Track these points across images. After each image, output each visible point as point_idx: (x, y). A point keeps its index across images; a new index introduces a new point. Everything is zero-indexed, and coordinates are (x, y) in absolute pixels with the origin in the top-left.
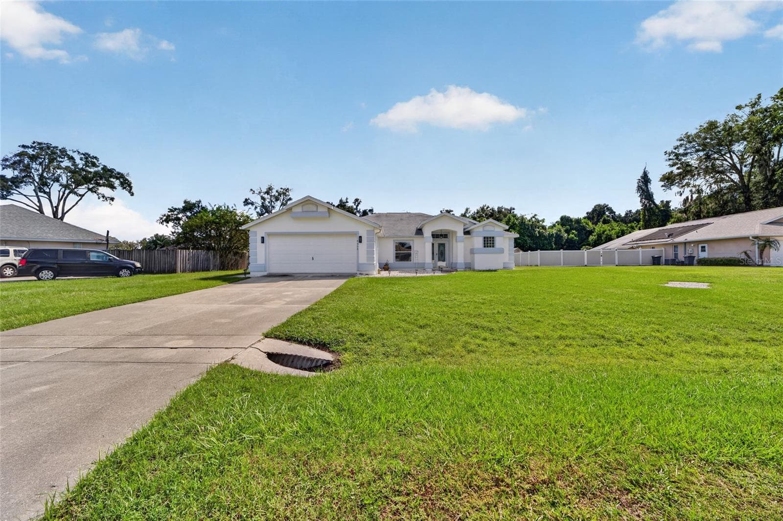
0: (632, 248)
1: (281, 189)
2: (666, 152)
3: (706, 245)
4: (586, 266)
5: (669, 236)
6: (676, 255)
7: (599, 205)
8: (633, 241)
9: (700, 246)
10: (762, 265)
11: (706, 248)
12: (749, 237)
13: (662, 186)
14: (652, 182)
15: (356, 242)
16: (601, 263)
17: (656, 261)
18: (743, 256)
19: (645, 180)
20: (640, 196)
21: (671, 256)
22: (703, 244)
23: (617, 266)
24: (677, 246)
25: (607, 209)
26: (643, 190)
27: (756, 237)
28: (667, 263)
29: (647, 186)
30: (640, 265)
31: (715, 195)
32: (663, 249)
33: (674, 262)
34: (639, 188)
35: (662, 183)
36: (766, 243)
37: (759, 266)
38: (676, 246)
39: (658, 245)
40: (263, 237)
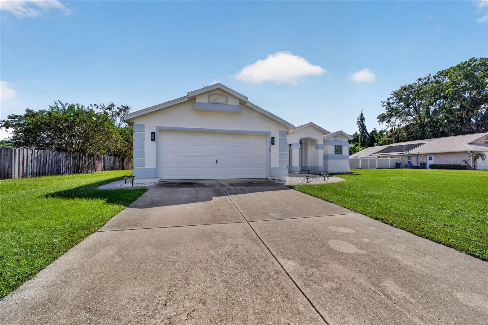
0: (378, 157)
3: (433, 156)
4: (360, 168)
5: (406, 150)
6: (410, 162)
8: (376, 153)
9: (428, 157)
10: (475, 169)
11: (433, 158)
12: (468, 152)
13: (378, 121)
14: (365, 119)
15: (269, 144)
16: (369, 167)
17: (398, 166)
18: (464, 164)
19: (362, 119)
20: (359, 127)
21: (407, 163)
22: (430, 156)
23: (377, 168)
24: (411, 157)
26: (360, 124)
27: (471, 152)
28: (406, 167)
29: (362, 122)
30: (389, 168)
31: (407, 128)
32: (401, 158)
33: (410, 166)
34: (358, 122)
35: (378, 120)
36: (478, 155)
37: (472, 169)
38: (410, 156)
39: (397, 155)
40: (153, 133)
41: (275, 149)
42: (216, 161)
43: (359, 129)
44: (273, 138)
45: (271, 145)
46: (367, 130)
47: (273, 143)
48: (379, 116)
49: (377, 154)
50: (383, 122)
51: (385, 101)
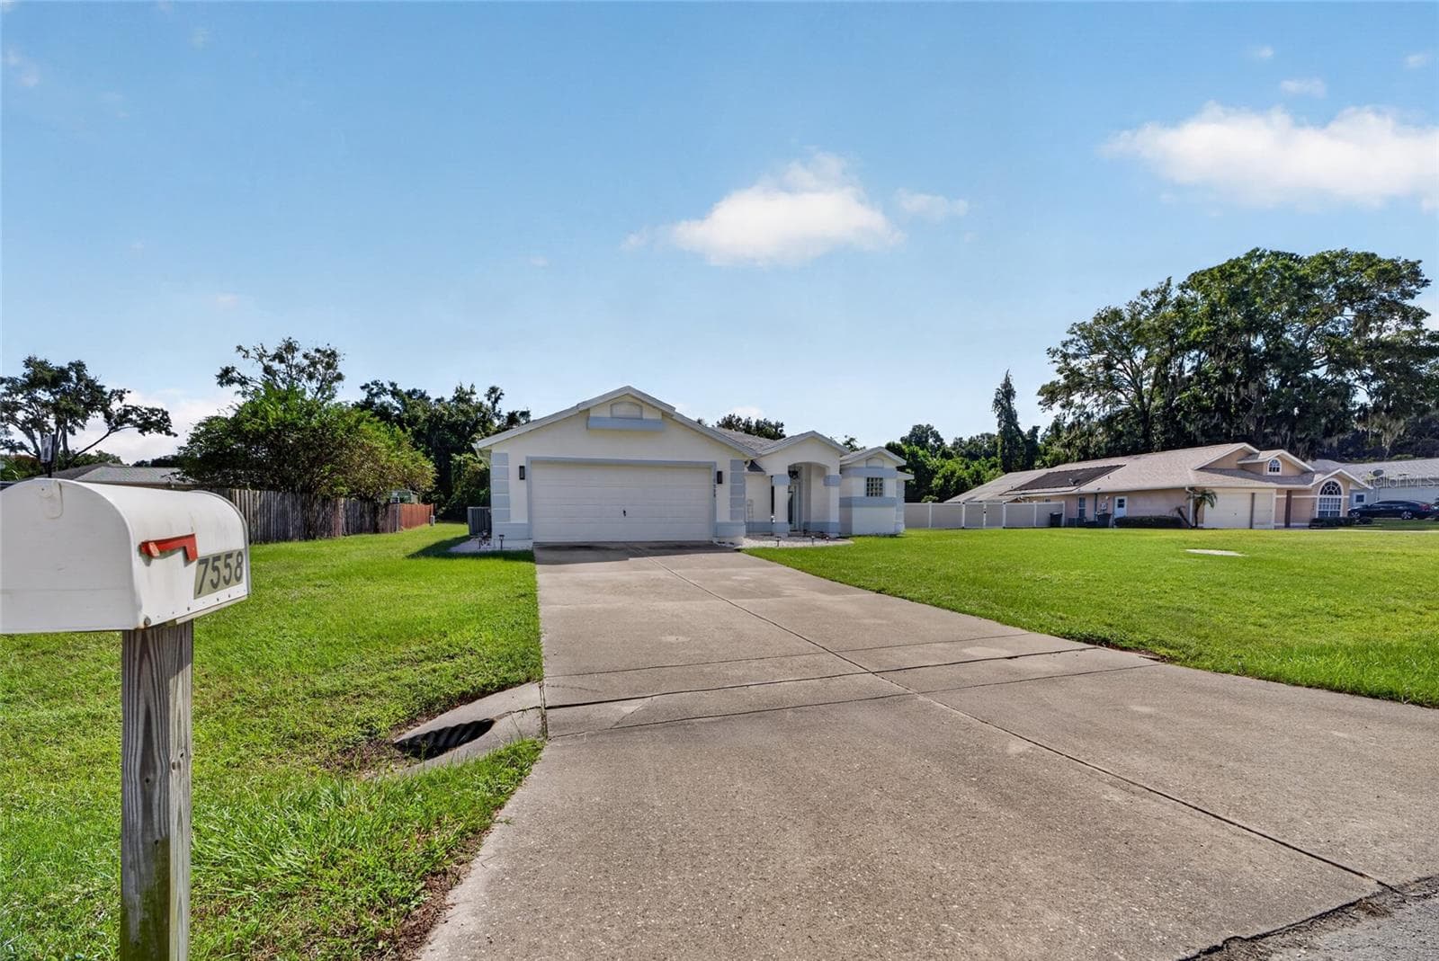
0: (1016, 501)
1: (318, 351)
2: (1049, 349)
3: (1125, 498)
4: (963, 528)
5: (1075, 483)
6: (1082, 512)
7: (919, 427)
8: (1015, 490)
9: (1117, 499)
10: (1196, 527)
11: (1126, 503)
12: (1184, 488)
13: (1040, 403)
14: (1016, 394)
15: (713, 483)
16: (985, 524)
17: (1054, 521)
18: (1176, 514)
19: (1007, 393)
20: (998, 416)
21: (1076, 515)
22: (1120, 496)
23: (1005, 528)
24: (1084, 499)
25: (932, 433)
26: (1003, 408)
27: (1191, 489)
28: (1071, 524)
29: (1008, 401)
30: (1034, 528)
31: (1108, 422)
32: (1063, 502)
33: (1080, 522)
34: (997, 402)
35: (1041, 398)
36: (1202, 497)
37: (1193, 528)
38: (1082, 498)
39: (1057, 496)
40: (522, 468)
41: (724, 491)
42: (625, 512)
43: (998, 420)
44: (719, 474)
45: (717, 485)
46: (1019, 426)
47: (720, 481)
48: (1043, 387)
49: (1016, 492)
50: (1053, 406)
51: (1058, 350)
